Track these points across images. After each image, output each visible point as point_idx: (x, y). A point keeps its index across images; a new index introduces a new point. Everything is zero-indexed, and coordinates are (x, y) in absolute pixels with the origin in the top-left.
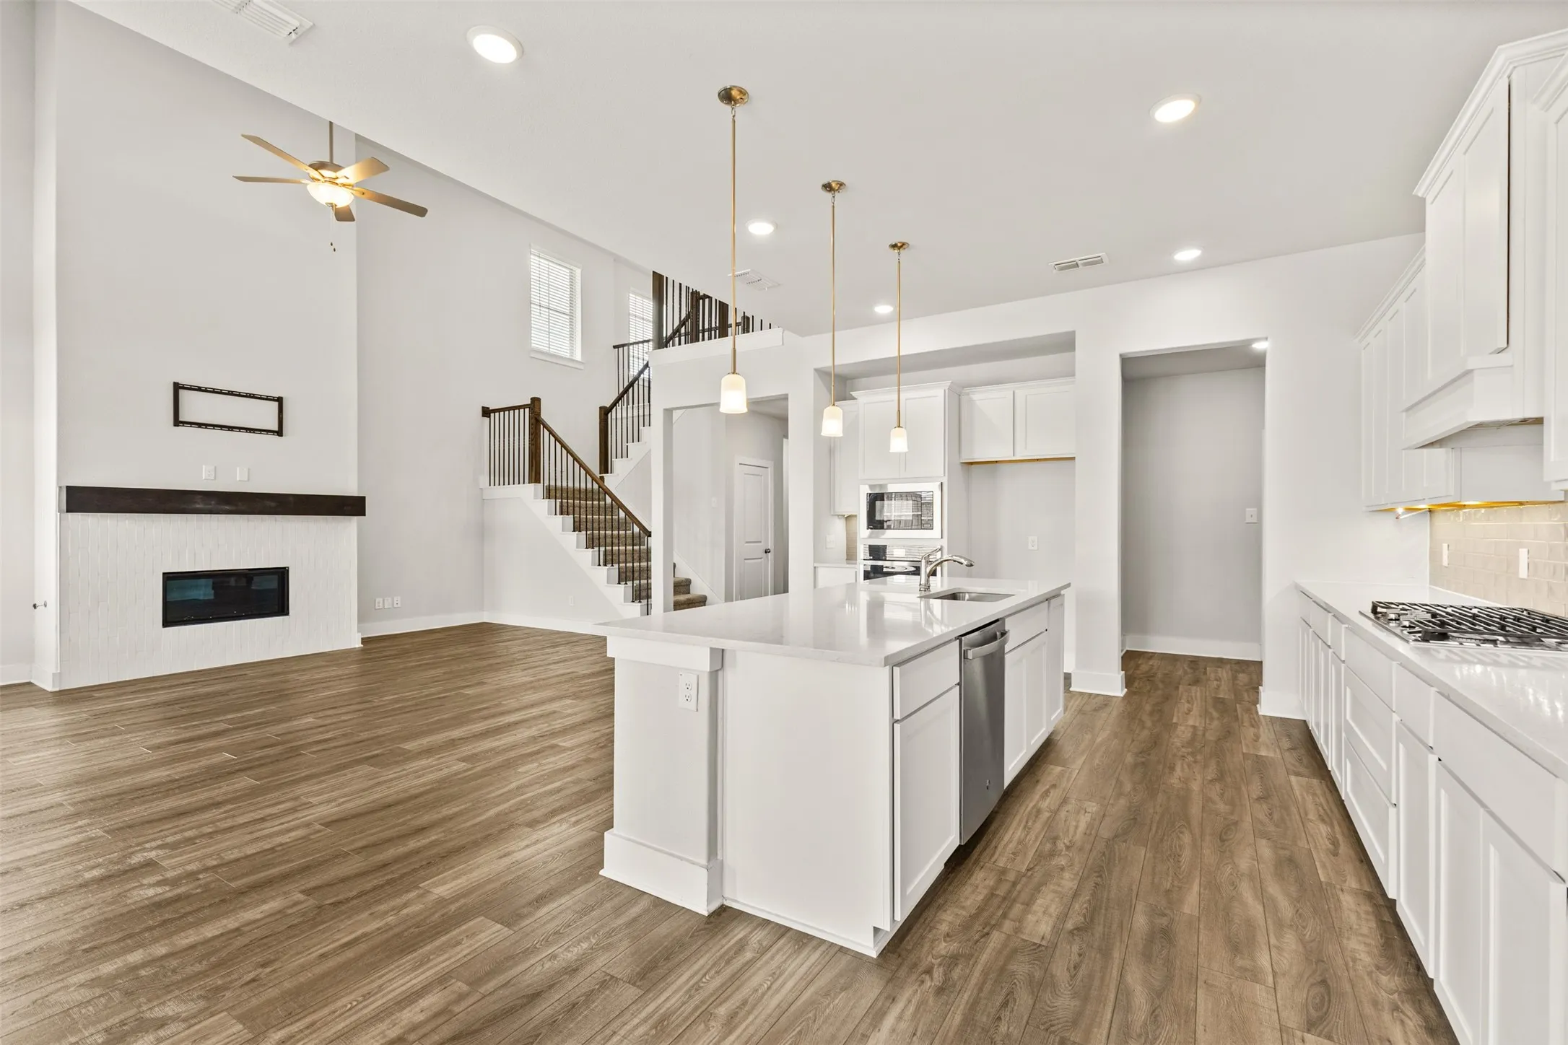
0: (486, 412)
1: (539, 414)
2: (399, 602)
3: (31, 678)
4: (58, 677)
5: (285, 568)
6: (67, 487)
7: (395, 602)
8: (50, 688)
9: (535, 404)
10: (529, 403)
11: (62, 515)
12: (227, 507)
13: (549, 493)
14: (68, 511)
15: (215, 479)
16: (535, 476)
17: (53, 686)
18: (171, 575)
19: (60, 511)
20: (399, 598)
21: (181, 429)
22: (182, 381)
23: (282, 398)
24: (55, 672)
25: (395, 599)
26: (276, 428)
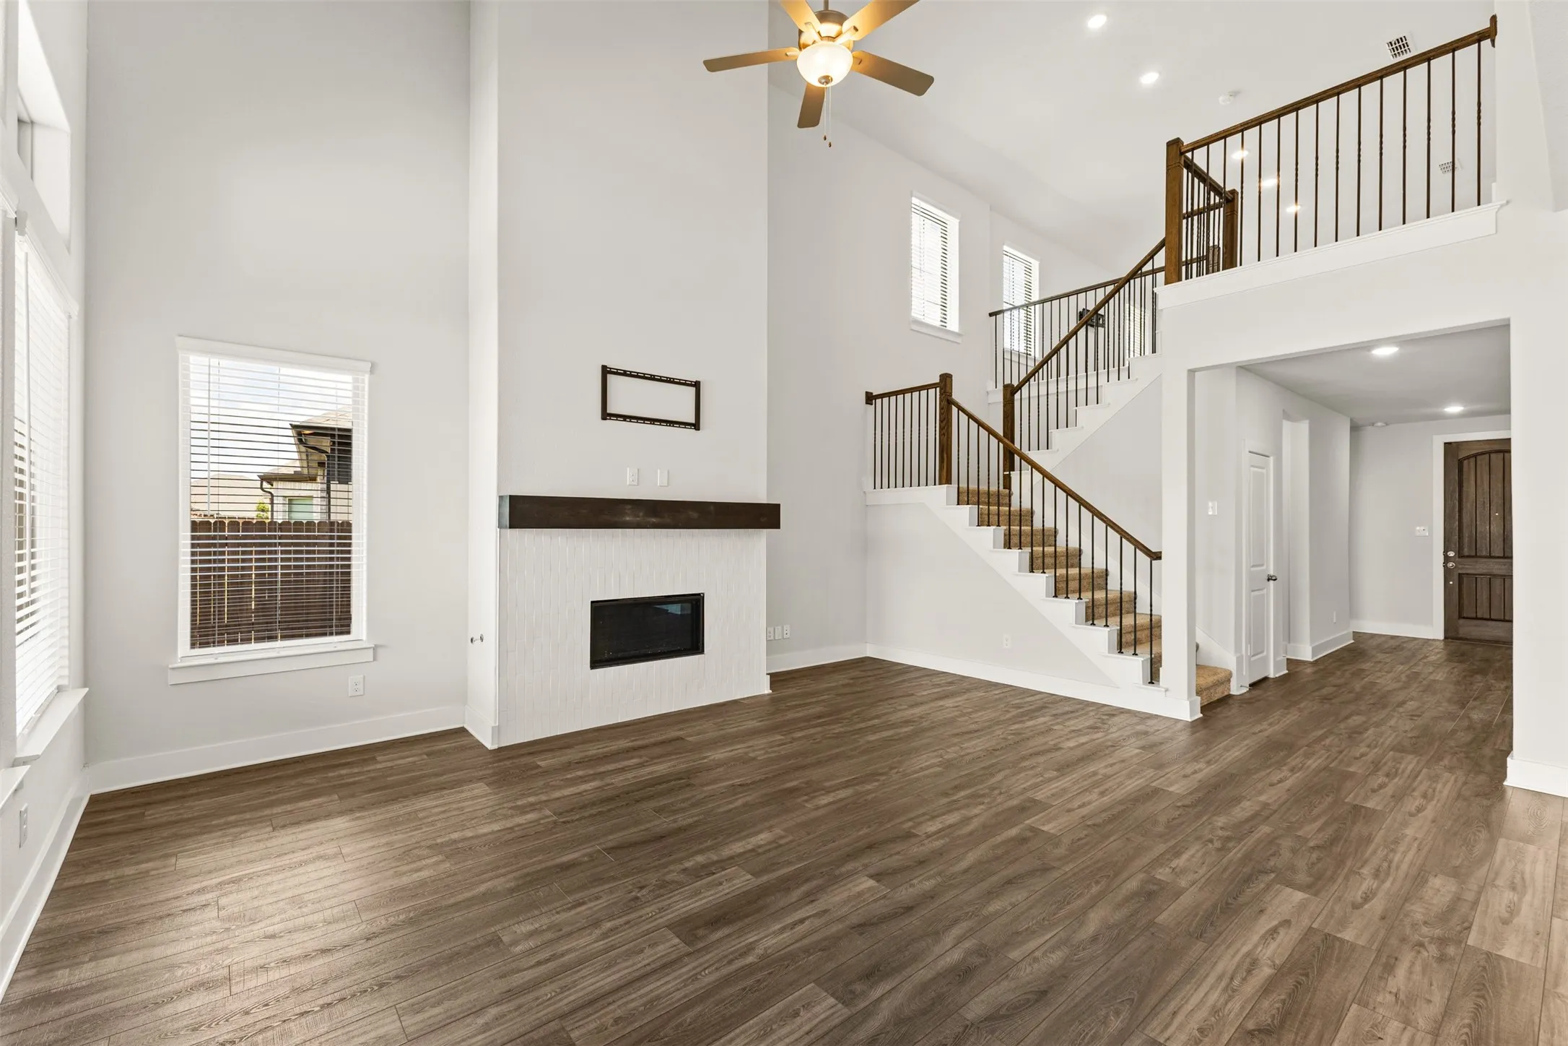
0: (870, 398)
1: (951, 395)
2: (788, 632)
3: (464, 723)
4: (497, 731)
5: (699, 594)
6: (511, 497)
7: (785, 632)
8: (490, 745)
9: (945, 382)
10: (938, 381)
11: (503, 530)
12: (654, 520)
13: (964, 497)
14: (511, 527)
15: (638, 484)
16: (945, 476)
17: (492, 744)
18: (598, 604)
19: (500, 526)
20: (788, 626)
21: (610, 423)
22: (612, 364)
23: (699, 382)
24: (493, 725)
25: (785, 628)
26: (693, 421)
